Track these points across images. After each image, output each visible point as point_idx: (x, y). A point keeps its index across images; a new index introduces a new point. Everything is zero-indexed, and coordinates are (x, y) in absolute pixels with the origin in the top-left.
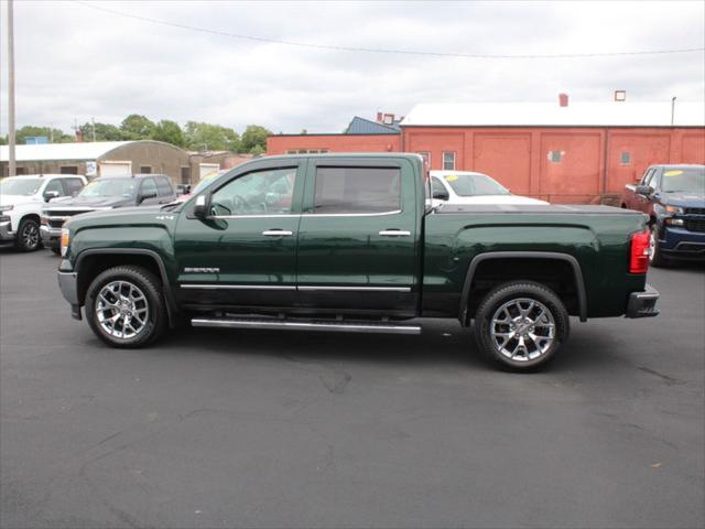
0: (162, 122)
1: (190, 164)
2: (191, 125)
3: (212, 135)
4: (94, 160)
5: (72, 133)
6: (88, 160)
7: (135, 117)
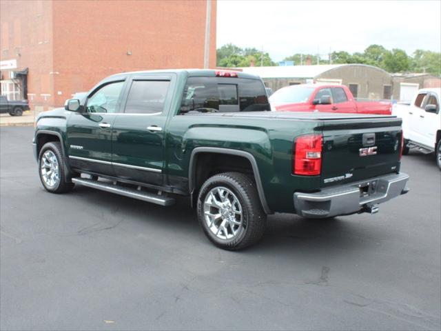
0: (393, 50)
1: (392, 83)
2: (419, 53)
3: (433, 60)
4: (312, 78)
5: (326, 58)
6: (308, 78)
7: (375, 46)
